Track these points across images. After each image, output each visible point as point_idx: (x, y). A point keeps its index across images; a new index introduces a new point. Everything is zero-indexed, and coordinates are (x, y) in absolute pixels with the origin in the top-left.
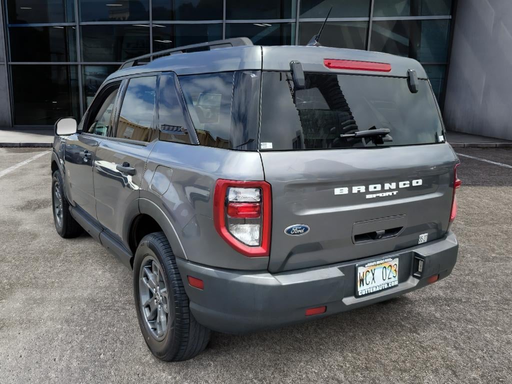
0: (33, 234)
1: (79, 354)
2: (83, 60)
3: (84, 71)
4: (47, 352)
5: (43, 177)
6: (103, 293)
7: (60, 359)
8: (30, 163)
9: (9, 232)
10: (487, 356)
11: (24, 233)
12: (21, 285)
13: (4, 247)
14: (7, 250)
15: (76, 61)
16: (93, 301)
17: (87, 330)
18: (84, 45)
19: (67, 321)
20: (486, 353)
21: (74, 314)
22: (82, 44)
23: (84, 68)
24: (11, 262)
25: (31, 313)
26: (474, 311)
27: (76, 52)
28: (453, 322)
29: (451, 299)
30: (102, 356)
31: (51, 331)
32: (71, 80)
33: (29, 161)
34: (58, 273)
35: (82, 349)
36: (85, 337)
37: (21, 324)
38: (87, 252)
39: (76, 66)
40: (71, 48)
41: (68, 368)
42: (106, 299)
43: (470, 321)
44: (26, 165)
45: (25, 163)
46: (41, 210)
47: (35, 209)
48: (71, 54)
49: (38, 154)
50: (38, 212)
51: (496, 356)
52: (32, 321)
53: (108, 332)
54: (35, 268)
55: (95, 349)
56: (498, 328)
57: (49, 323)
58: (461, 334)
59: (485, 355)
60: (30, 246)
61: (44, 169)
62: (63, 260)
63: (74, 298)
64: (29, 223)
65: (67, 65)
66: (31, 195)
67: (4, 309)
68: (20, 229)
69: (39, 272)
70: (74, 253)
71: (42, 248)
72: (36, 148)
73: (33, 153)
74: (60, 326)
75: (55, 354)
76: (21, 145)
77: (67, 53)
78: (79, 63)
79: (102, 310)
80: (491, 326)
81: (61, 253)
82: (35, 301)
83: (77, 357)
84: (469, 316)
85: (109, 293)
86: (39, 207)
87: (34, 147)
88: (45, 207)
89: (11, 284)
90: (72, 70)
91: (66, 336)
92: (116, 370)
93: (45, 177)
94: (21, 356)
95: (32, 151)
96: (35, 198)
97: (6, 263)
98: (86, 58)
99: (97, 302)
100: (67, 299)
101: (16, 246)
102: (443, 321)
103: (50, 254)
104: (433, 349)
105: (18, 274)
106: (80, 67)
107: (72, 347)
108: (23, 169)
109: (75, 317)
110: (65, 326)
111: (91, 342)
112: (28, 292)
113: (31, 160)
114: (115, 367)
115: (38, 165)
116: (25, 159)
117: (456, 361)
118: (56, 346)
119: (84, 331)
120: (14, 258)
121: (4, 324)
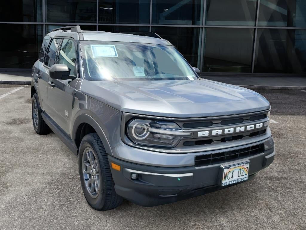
0: (21, 139)
1: (58, 198)
2: (47, 21)
3: (48, 29)
4: (39, 197)
5: (21, 104)
6: (69, 170)
7: (47, 200)
8: (10, 95)
9: (5, 137)
10: (292, 204)
11: (15, 138)
12: (18, 165)
13: (3, 145)
14: (5, 147)
15: (42, 21)
16: (64, 174)
17: (61, 188)
18: (48, 10)
19: (49, 183)
20: (292, 202)
21: (53, 180)
22: (47, 9)
23: (48, 27)
24: (9, 153)
25: (27, 179)
26: (293, 183)
27: (42, 15)
28: (278, 188)
29: (281, 178)
30: (71, 199)
31: (40, 188)
32: (37, 35)
33: (9, 94)
34: (40, 160)
35: (59, 196)
36: (60, 191)
37: (22, 184)
38: (57, 149)
39: (42, 25)
40: (38, 12)
41: (53, 204)
42: (71, 173)
43: (288, 188)
44: (8, 96)
45: (7, 95)
46: (23, 125)
47: (19, 124)
48: (38, 16)
49: (15, 89)
50: (22, 126)
51: (297, 204)
52: (28, 183)
53: (74, 189)
54: (25, 157)
55: (67, 196)
56: (304, 191)
57: (39, 184)
58: (281, 194)
59: (291, 203)
60: (20, 145)
61: (21, 99)
62: (42, 153)
63: (52, 173)
64: (17, 132)
65: (35, 25)
66: (15, 116)
67: (10, 177)
68: (12, 135)
69: (28, 159)
70: (48, 150)
71: (28, 146)
72: (12, 85)
73: (11, 88)
74: (45, 186)
75: (44, 198)
76: (2, 83)
77: (35, 16)
78: (44, 23)
79: (69, 179)
80: (300, 190)
81: (40, 149)
82: (28, 174)
83: (57, 199)
84: (289, 186)
85: (73, 170)
86: (22, 123)
87: (11, 84)
88: (26, 123)
89: (12, 165)
90: (39, 28)
91: (50, 190)
92: (80, 205)
93: (23, 104)
94: (25, 199)
95: (11, 87)
96: (18, 117)
97: (6, 154)
98: (49, 19)
99: (66, 175)
100: (47, 173)
101: (11, 145)
102: (272, 188)
103: (33, 150)
104: (262, 200)
105: (15, 160)
106: (44, 26)
107: (54, 195)
108: (6, 99)
109: (54, 181)
110: (48, 186)
111: (64, 193)
112: (23, 169)
113: (11, 93)
114: (79, 204)
115: (16, 96)
116: (6, 92)
117: (274, 205)
118: (44, 195)
119: (60, 188)
120: (11, 152)
121: (12, 184)
